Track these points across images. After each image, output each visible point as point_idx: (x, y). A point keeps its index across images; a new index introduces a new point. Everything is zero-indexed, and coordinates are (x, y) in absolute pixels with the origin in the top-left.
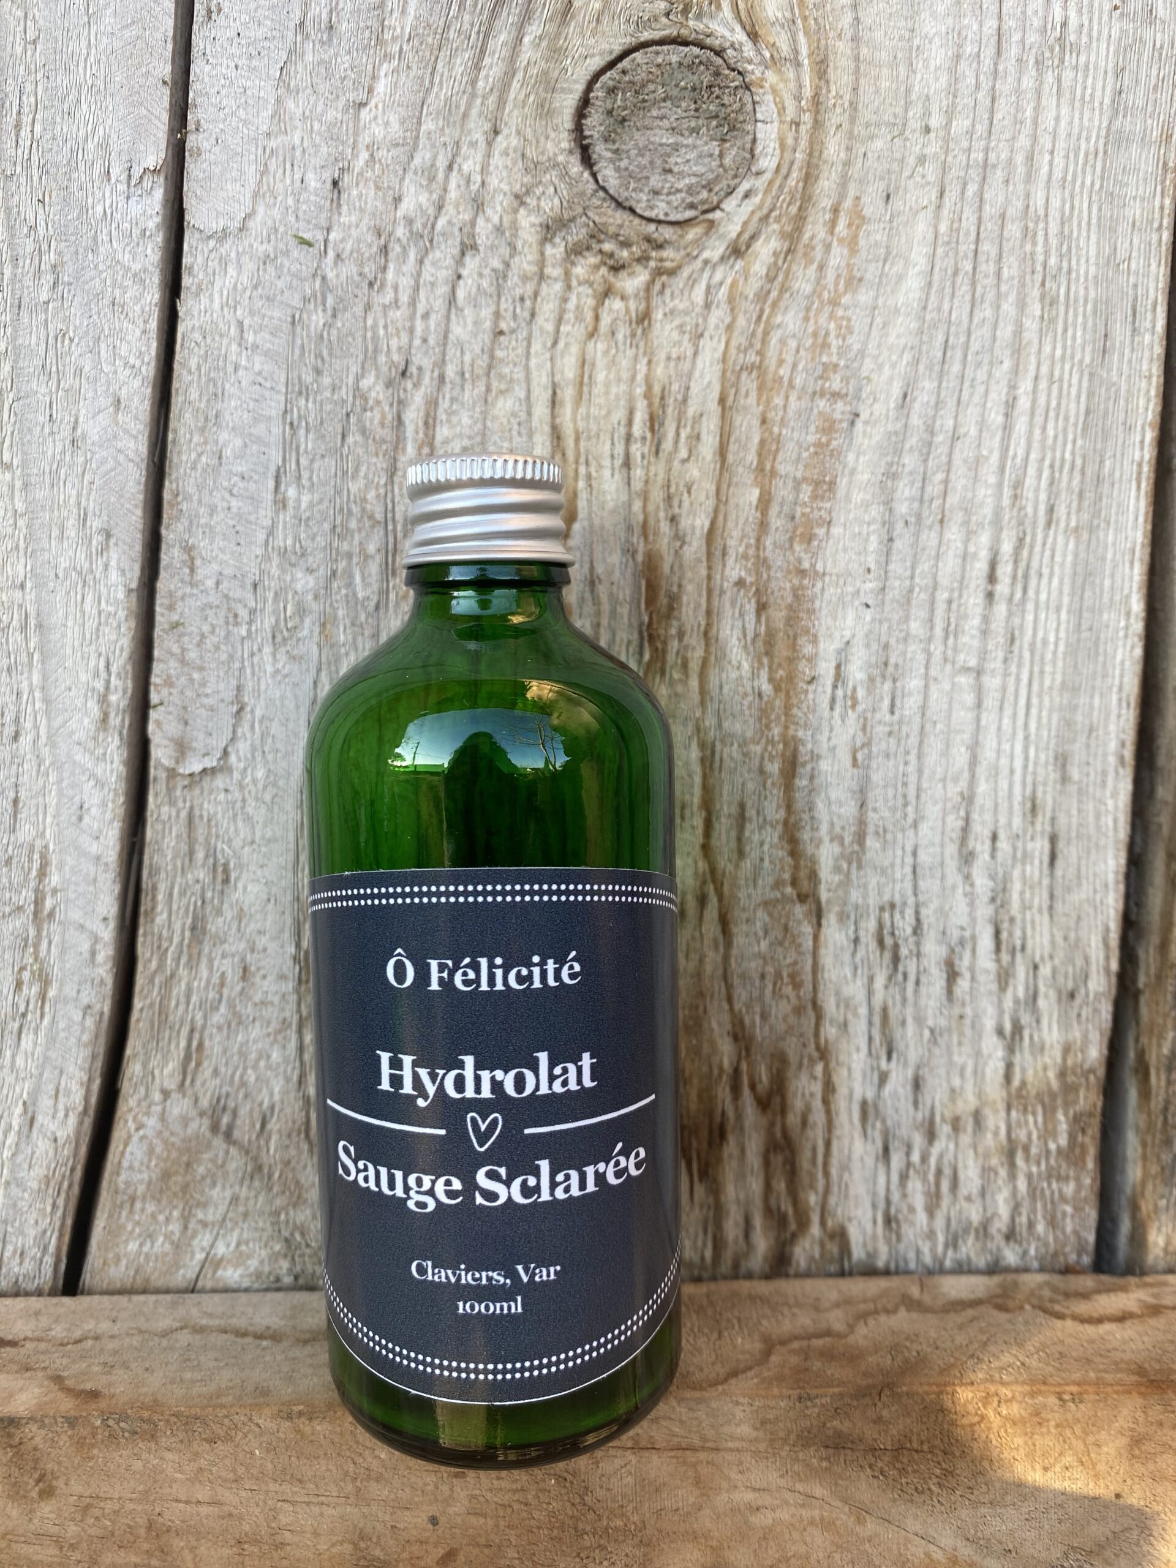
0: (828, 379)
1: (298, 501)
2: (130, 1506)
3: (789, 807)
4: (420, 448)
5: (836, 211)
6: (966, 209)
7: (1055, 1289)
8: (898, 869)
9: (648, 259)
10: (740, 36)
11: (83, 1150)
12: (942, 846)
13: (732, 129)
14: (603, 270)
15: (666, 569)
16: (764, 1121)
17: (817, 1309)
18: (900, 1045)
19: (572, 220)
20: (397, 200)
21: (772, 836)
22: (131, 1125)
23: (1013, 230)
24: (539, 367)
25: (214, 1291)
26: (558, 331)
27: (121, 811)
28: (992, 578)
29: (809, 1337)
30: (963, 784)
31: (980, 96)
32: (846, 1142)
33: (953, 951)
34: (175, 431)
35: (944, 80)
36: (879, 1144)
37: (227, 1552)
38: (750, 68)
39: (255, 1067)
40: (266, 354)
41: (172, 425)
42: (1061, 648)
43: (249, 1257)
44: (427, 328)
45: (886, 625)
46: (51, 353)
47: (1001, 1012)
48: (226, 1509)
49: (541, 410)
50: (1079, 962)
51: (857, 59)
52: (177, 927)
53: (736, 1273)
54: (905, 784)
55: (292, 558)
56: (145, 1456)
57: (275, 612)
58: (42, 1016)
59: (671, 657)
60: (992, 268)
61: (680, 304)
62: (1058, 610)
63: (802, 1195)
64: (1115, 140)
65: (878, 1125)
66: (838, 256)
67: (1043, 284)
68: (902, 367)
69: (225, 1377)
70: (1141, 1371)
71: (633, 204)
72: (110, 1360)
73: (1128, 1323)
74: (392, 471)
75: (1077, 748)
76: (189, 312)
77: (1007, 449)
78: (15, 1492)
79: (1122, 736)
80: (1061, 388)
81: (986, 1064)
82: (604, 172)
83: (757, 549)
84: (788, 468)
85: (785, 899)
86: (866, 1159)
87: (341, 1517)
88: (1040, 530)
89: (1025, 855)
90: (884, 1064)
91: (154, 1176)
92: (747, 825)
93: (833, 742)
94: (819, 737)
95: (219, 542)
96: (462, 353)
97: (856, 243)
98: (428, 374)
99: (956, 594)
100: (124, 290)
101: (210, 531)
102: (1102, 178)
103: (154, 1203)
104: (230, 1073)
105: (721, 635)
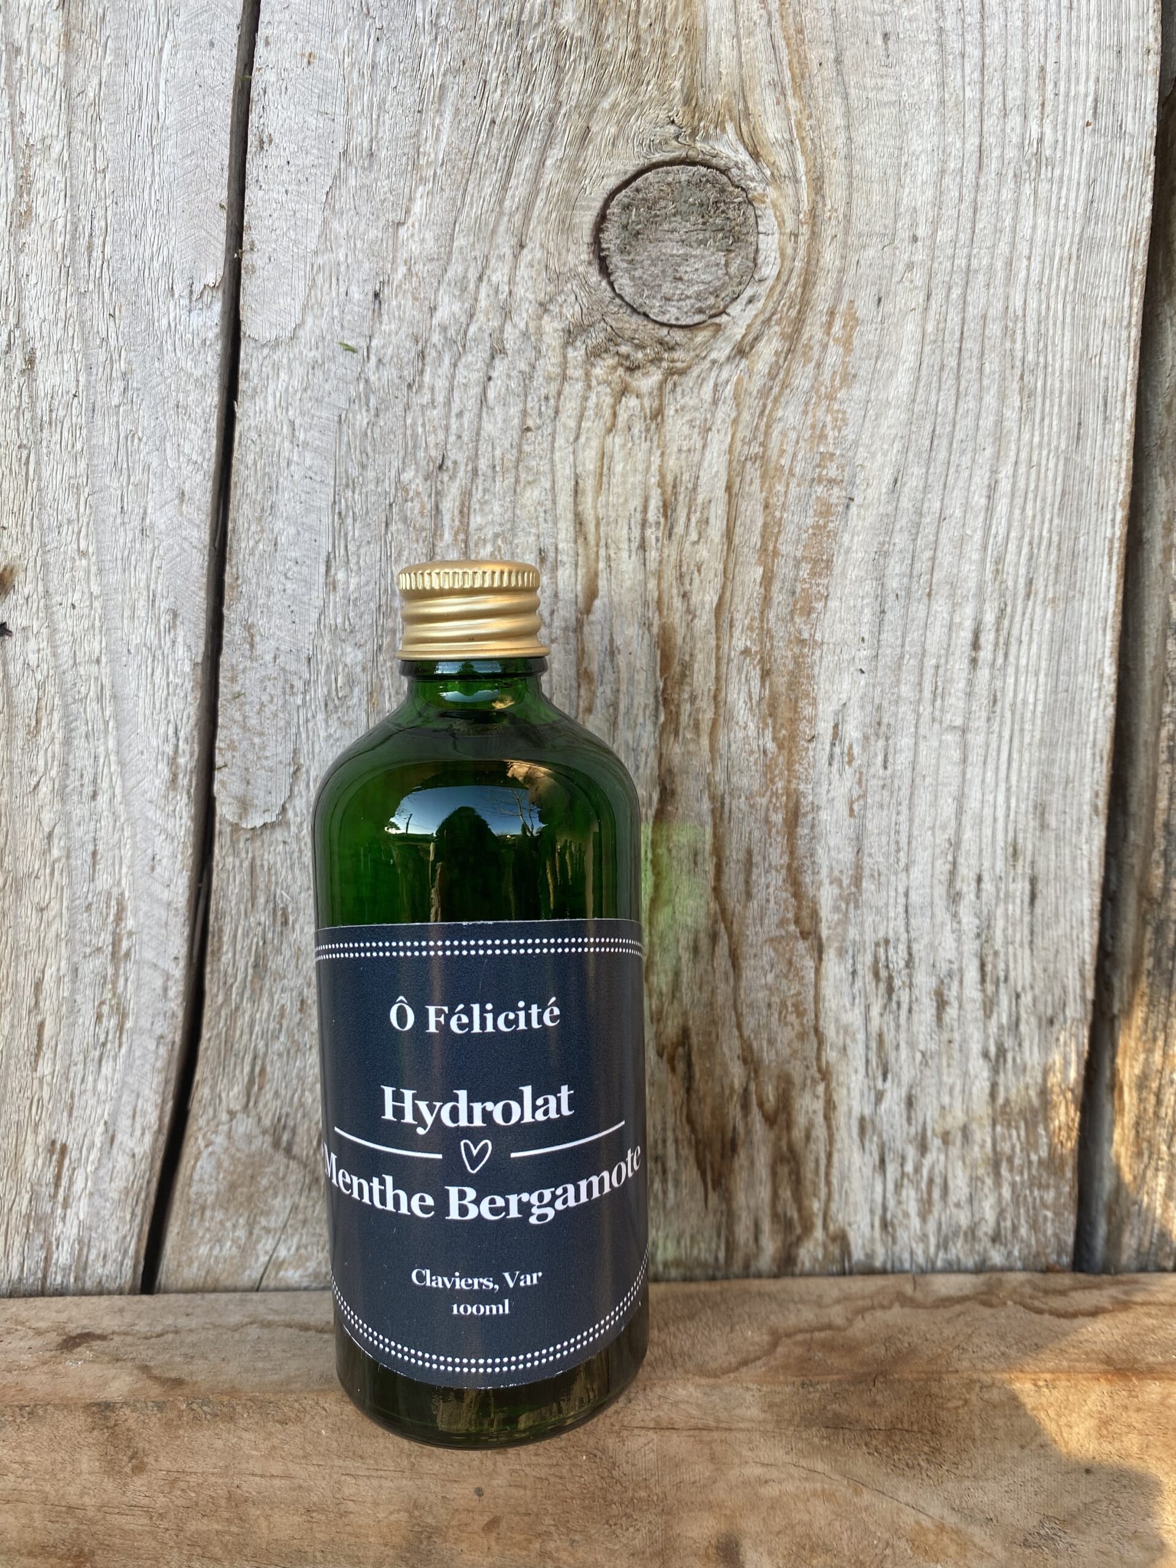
0: (825, 467)
1: (347, 583)
2: (213, 1479)
3: (792, 853)
4: (456, 534)
5: (832, 313)
6: (951, 310)
7: (1035, 1287)
8: (891, 910)
9: (661, 360)
10: (743, 156)
11: (158, 1164)
12: (932, 887)
13: (737, 240)
14: (621, 371)
15: (679, 640)
16: (772, 1136)
17: (820, 1305)
18: (893, 1066)
19: (592, 325)
20: (433, 310)
21: (777, 879)
22: (201, 1143)
23: (994, 329)
24: (563, 460)
25: (277, 1290)
26: (579, 427)
27: (189, 862)
28: (976, 645)
29: (812, 1330)
30: (950, 832)
31: (963, 207)
32: (846, 1154)
33: (942, 982)
34: (235, 521)
35: (930, 193)
36: (877, 1158)
37: (297, 1519)
38: (752, 185)
40: (315, 450)
41: (231, 515)
42: (1040, 708)
43: (307, 1259)
44: (461, 425)
45: (879, 689)
46: (122, 451)
47: (987, 1037)
48: (296, 1481)
49: (565, 499)
50: (1058, 991)
51: (850, 175)
52: (241, 965)
53: (747, 1272)
54: (897, 832)
55: (343, 634)
56: (225, 1435)
57: (328, 683)
58: (120, 1046)
59: (684, 719)
60: (975, 364)
61: (691, 401)
62: (1037, 674)
63: (806, 1202)
64: (1087, 246)
65: (875, 1138)
66: (834, 355)
67: (1022, 378)
68: (893, 455)
69: (293, 1367)
70: (1108, 1361)
71: (647, 309)
72: (190, 1351)
73: (1101, 1317)
74: (431, 555)
75: (1055, 798)
76: (245, 413)
77: (990, 528)
78: (111, 1468)
79: (1096, 787)
80: (1039, 472)
81: (973, 1083)
82: (620, 281)
83: (762, 621)
84: (790, 548)
85: (790, 936)
86: (864, 1170)
87: (398, 1489)
88: (1019, 601)
89: (1007, 895)
90: (879, 1084)
91: (222, 1188)
92: (754, 870)
93: (830, 796)
94: (818, 790)
95: (276, 621)
96: (493, 448)
97: (851, 343)
98: (462, 468)
99: (943, 661)
100: (187, 394)
101: (268, 610)
102: (1076, 281)
103: (222, 1211)
104: (289, 1095)
105: (729, 699)
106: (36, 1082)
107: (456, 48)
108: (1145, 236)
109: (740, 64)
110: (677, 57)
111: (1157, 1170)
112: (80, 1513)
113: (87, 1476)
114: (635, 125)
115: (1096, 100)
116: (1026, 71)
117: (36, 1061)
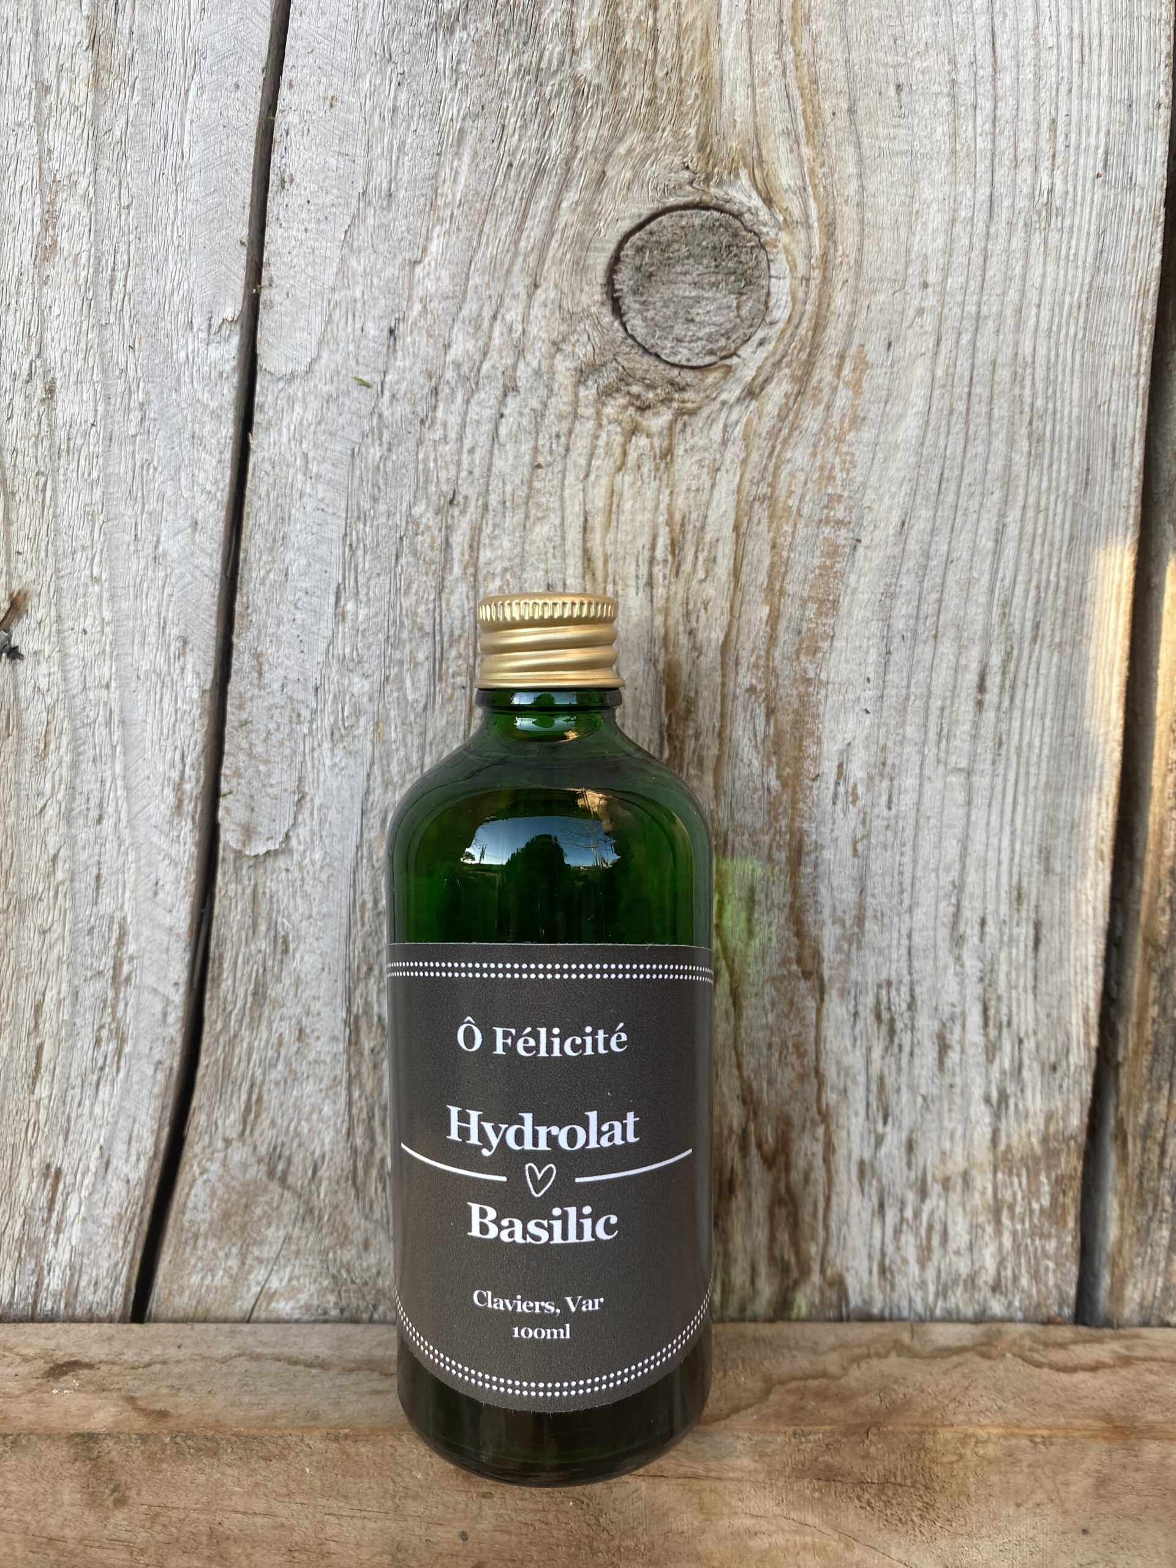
0: (833, 508)
1: (356, 614)
2: (195, 1515)
3: (795, 893)
4: (465, 568)
5: (842, 357)
6: (961, 355)
7: (1035, 1339)
8: (894, 950)
9: (671, 400)
10: (756, 202)
11: (152, 1191)
12: (935, 929)
13: (749, 283)
14: (631, 410)
15: (684, 676)
16: (770, 1178)
17: (815, 1352)
18: (895, 1110)
19: (604, 364)
20: (447, 347)
21: (779, 918)
22: (196, 1170)
23: (1004, 374)
24: (572, 497)
25: (268, 1321)
27: (192, 888)
28: (981, 688)
29: (805, 1378)
30: (955, 873)
31: (973, 255)
32: (845, 1198)
33: (944, 1025)
34: (246, 551)
35: (940, 241)
36: (875, 1200)
37: (278, 1559)
38: (765, 230)
39: (308, 1119)
40: (328, 483)
41: (243, 545)
42: (1046, 752)
43: (299, 1291)
44: (473, 461)
45: (884, 729)
46: (137, 480)
47: (989, 1082)
48: (278, 1520)
49: (574, 536)
50: (1061, 1037)
51: (862, 222)
52: (241, 992)
53: (742, 1317)
54: (901, 873)
56: (208, 1470)
57: (334, 712)
58: (118, 1070)
59: (688, 754)
60: (984, 409)
61: (700, 441)
62: (1043, 718)
63: (803, 1245)
64: (1096, 294)
65: (875, 1183)
66: (843, 398)
67: (1030, 423)
68: (901, 498)
69: (279, 1402)
70: (1107, 1418)
71: (658, 350)
72: (177, 1383)
73: (1100, 1372)
74: (439, 588)
75: (1060, 842)
76: (260, 445)
77: (997, 572)
78: (93, 1501)
79: (1102, 832)
80: (1047, 517)
81: (974, 1128)
82: (632, 322)
83: (767, 659)
84: (797, 588)
85: (791, 976)
86: (863, 1214)
87: (381, 1530)
88: (1026, 645)
89: (1011, 939)
90: (880, 1127)
91: (216, 1216)
92: (757, 907)
93: (836, 833)
94: (822, 829)
96: (504, 484)
97: (860, 387)
98: (473, 503)
99: (948, 702)
100: (203, 425)
101: (277, 639)
102: (1085, 329)
103: (215, 1240)
104: (285, 1124)
105: (734, 736)
106: (33, 1105)
107: (475, 93)
108: (1154, 286)
109: (755, 113)
110: (692, 105)
111: (1161, 1222)
112: (61, 1545)
113: (67, 1508)
114: (651, 170)
115: (1106, 153)
116: (1037, 123)
117: (34, 1084)
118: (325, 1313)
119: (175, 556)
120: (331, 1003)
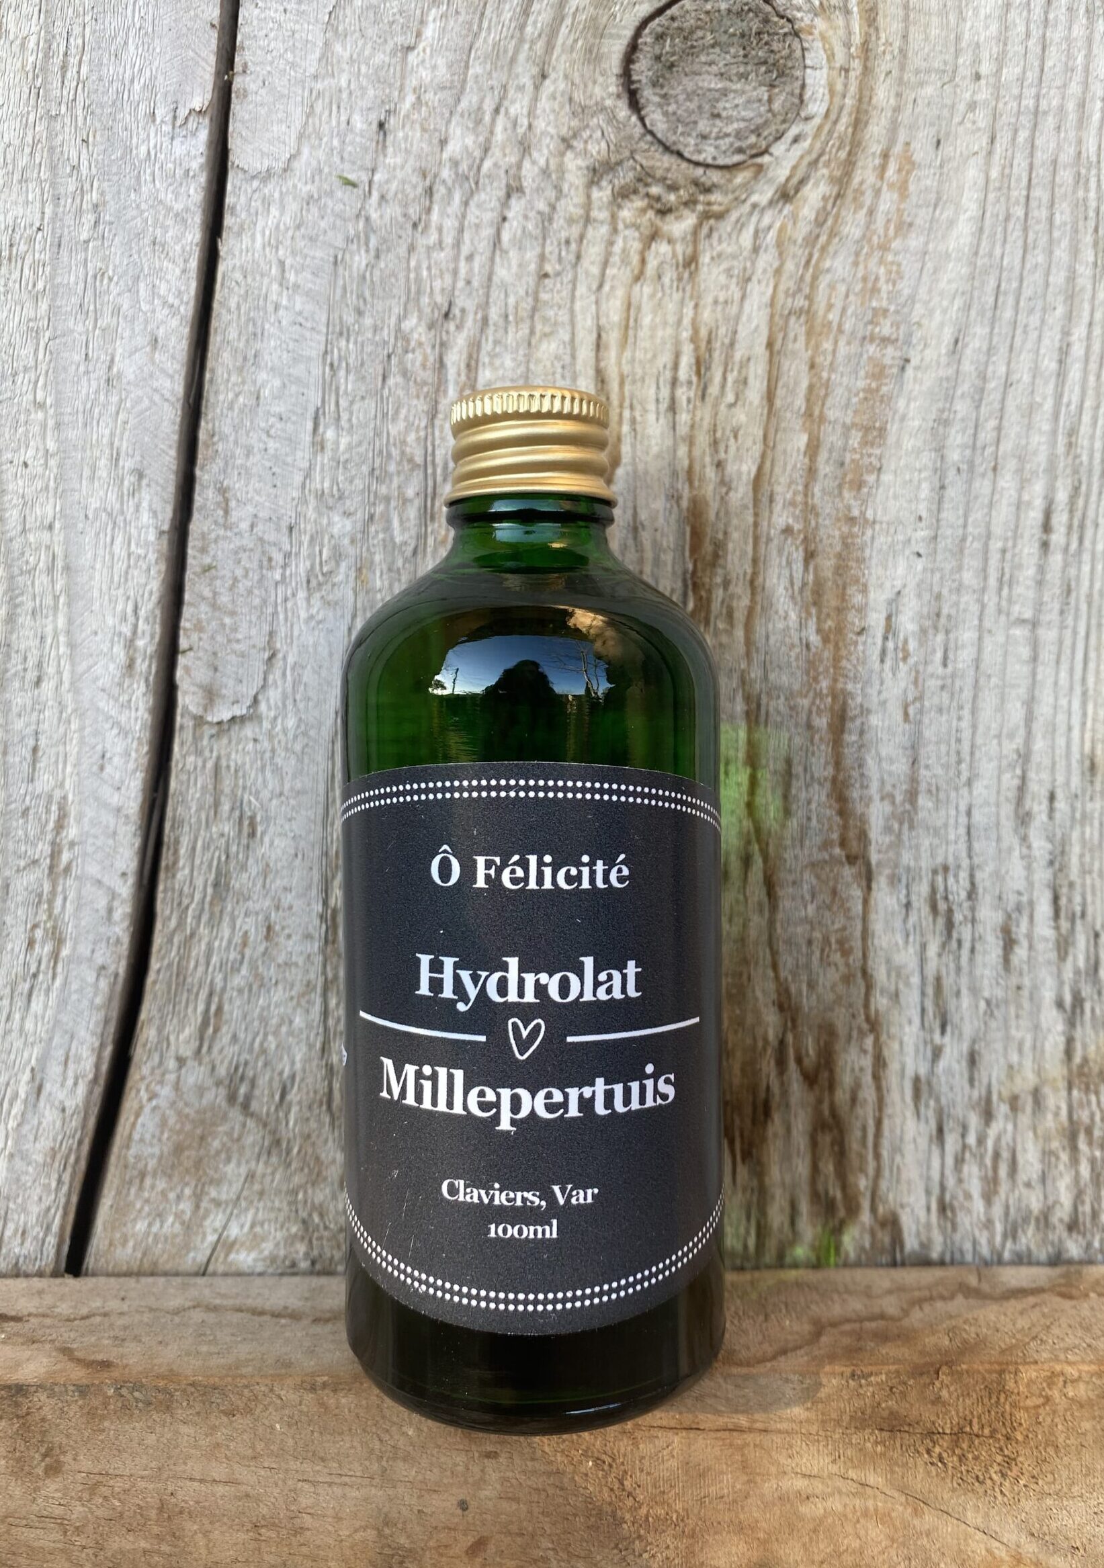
0: (877, 324)
1: (337, 443)
2: (142, 1484)
3: (838, 764)
4: (462, 390)
5: (885, 156)
6: (1018, 155)
8: (951, 832)
9: (695, 202)
11: (92, 1122)
12: (998, 805)
13: (781, 74)
14: (650, 214)
15: (712, 516)
16: (811, 1098)
17: (869, 1296)
18: (954, 1017)
19: (619, 163)
20: (443, 143)
21: (820, 795)
22: (144, 1095)
23: (1066, 176)
24: (584, 310)
25: (225, 1275)
26: (603, 274)
27: (144, 761)
28: (1047, 527)
29: (861, 1320)
30: (1019, 741)
31: (1030, 43)
32: (898, 1121)
33: (1009, 917)
34: (213, 371)
35: (994, 28)
36: (934, 1126)
37: (242, 1536)
38: (799, 15)
39: (276, 1033)
40: (307, 294)
41: (210, 364)
43: (263, 1239)
44: (471, 270)
45: (938, 575)
46: (89, 292)
47: (1061, 983)
48: (242, 1488)
49: (585, 353)
51: (907, 7)
52: (199, 882)
53: (781, 1262)
54: (959, 741)
55: (329, 501)
57: (311, 556)
58: (54, 977)
59: (716, 606)
60: (1044, 213)
61: (727, 248)
63: (851, 1179)
65: (932, 1103)
66: (888, 201)
67: (1096, 230)
68: (954, 312)
69: (243, 1350)
71: (681, 148)
72: (121, 1334)
74: (433, 414)
76: (230, 251)
77: (1061, 396)
78: (20, 1468)
81: (1045, 1038)
82: (652, 116)
83: (806, 495)
84: (838, 414)
85: (834, 861)
86: (919, 1140)
87: (366, 1499)
88: (1096, 480)
89: (1084, 816)
90: (937, 1038)
91: (166, 1150)
92: (794, 782)
93: (884, 695)
94: (869, 690)
95: (255, 483)
96: (506, 295)
97: (906, 189)
98: (471, 317)
99: (1010, 544)
100: (165, 229)
101: (246, 472)
103: (164, 1180)
104: (249, 1039)
105: (768, 584)
118: (293, 1265)
119: (132, 377)
120: (304, 895)
